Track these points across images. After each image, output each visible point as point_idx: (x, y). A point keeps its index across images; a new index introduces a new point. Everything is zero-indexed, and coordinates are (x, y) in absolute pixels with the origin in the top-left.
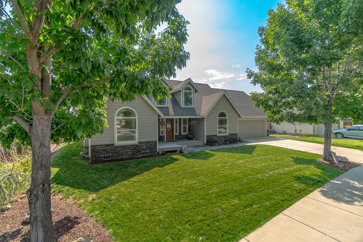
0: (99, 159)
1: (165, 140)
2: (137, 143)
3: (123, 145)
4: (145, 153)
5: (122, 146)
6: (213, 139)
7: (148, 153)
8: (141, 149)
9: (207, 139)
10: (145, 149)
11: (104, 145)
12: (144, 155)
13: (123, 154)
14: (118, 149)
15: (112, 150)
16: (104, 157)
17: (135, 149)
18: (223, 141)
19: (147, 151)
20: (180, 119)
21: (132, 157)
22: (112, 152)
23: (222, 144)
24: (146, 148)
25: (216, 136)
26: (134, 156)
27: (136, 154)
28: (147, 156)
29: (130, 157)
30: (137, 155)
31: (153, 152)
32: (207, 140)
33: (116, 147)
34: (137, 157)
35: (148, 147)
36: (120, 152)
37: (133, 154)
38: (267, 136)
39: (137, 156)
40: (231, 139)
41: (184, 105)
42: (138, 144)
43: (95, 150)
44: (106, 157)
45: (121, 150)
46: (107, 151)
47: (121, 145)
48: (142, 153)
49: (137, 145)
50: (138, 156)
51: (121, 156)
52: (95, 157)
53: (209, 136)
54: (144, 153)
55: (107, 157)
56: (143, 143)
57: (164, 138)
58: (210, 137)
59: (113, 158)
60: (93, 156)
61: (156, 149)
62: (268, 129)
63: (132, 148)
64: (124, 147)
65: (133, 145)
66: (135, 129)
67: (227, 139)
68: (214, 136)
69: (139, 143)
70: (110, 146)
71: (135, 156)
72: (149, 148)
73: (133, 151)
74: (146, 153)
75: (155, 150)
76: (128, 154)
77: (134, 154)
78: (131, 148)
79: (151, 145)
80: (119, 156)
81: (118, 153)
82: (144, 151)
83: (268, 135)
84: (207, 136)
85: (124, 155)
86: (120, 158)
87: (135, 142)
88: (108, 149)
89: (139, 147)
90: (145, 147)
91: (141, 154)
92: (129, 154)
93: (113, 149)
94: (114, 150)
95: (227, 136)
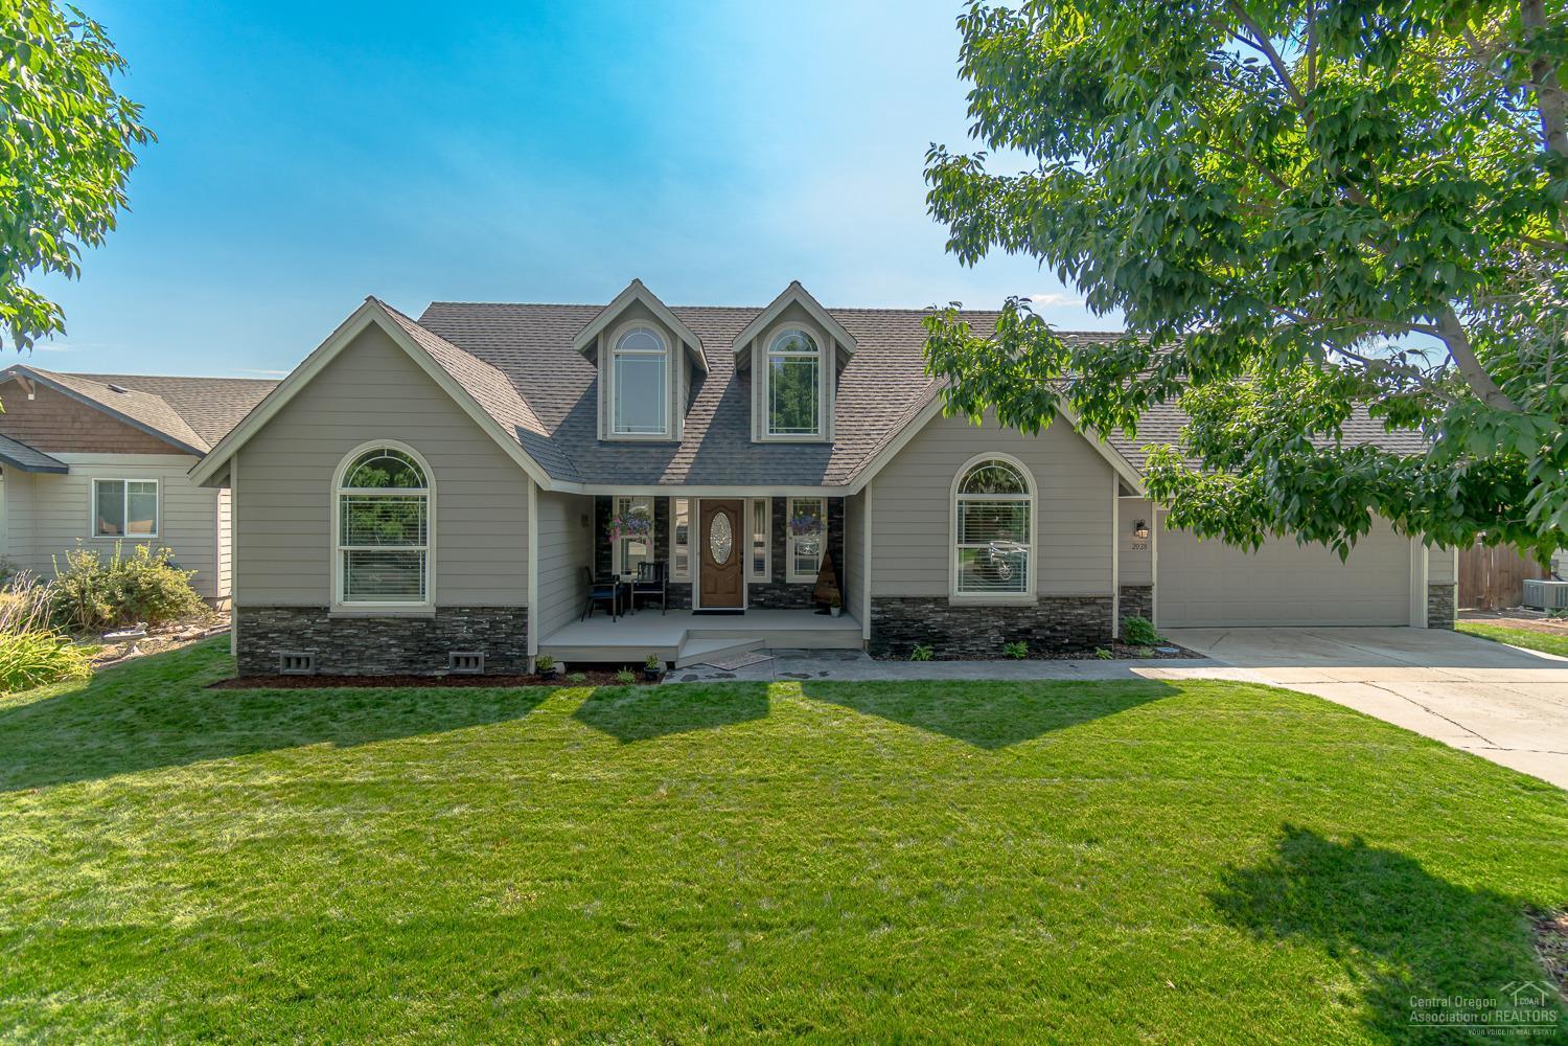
0: (267, 665)
1: (696, 607)
2: (431, 612)
3: (364, 616)
4: (467, 660)
5: (361, 620)
6: (917, 616)
7: (482, 662)
8: (449, 639)
9: (877, 616)
10: (465, 641)
11: (287, 609)
12: (462, 670)
13: (367, 653)
14: (346, 632)
15: (319, 632)
16: (288, 659)
17: (417, 635)
18: (994, 635)
19: (476, 654)
20: (779, 504)
21: (407, 672)
22: (318, 644)
23: (982, 655)
24: (469, 636)
25: (941, 602)
26: (415, 669)
27: (426, 662)
28: (473, 676)
29: (398, 673)
30: (431, 664)
31: (510, 660)
32: (874, 623)
33: (337, 622)
34: (428, 674)
35: (483, 634)
36: (351, 644)
37: (411, 662)
38: (1431, 626)
39: (429, 669)
40: (1053, 630)
41: (766, 426)
42: (433, 616)
43: (253, 628)
44: (293, 662)
45: (355, 636)
46: (300, 637)
47: (358, 616)
48: (451, 660)
49: (428, 621)
50: (432, 669)
51: (356, 664)
52: (252, 654)
53: (891, 600)
54: (462, 662)
55: (299, 660)
56: (459, 610)
57: (689, 594)
58: (897, 605)
59: (325, 670)
60: (246, 649)
61: (523, 647)
62: (1442, 579)
63: (408, 633)
64: (369, 624)
65: (411, 620)
66: (424, 543)
67: (1024, 624)
68: (924, 600)
69: (441, 610)
70: (312, 616)
71: (421, 669)
72: (485, 640)
73: (409, 645)
74: (472, 662)
75: (516, 652)
76: (387, 657)
77: (415, 658)
78: (401, 632)
79: (494, 625)
80: (350, 661)
81: (342, 646)
82: (459, 649)
83: (1440, 620)
84: (877, 601)
85: (371, 658)
86: (352, 672)
87: (421, 605)
88: (302, 624)
89: (438, 632)
90: (464, 632)
91: (446, 663)
92: (394, 657)
93: (322, 627)
94: (328, 633)
95: (1021, 609)
